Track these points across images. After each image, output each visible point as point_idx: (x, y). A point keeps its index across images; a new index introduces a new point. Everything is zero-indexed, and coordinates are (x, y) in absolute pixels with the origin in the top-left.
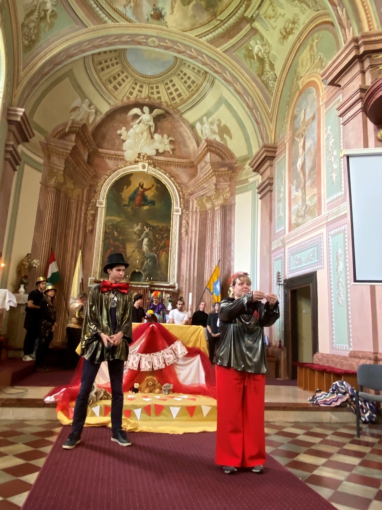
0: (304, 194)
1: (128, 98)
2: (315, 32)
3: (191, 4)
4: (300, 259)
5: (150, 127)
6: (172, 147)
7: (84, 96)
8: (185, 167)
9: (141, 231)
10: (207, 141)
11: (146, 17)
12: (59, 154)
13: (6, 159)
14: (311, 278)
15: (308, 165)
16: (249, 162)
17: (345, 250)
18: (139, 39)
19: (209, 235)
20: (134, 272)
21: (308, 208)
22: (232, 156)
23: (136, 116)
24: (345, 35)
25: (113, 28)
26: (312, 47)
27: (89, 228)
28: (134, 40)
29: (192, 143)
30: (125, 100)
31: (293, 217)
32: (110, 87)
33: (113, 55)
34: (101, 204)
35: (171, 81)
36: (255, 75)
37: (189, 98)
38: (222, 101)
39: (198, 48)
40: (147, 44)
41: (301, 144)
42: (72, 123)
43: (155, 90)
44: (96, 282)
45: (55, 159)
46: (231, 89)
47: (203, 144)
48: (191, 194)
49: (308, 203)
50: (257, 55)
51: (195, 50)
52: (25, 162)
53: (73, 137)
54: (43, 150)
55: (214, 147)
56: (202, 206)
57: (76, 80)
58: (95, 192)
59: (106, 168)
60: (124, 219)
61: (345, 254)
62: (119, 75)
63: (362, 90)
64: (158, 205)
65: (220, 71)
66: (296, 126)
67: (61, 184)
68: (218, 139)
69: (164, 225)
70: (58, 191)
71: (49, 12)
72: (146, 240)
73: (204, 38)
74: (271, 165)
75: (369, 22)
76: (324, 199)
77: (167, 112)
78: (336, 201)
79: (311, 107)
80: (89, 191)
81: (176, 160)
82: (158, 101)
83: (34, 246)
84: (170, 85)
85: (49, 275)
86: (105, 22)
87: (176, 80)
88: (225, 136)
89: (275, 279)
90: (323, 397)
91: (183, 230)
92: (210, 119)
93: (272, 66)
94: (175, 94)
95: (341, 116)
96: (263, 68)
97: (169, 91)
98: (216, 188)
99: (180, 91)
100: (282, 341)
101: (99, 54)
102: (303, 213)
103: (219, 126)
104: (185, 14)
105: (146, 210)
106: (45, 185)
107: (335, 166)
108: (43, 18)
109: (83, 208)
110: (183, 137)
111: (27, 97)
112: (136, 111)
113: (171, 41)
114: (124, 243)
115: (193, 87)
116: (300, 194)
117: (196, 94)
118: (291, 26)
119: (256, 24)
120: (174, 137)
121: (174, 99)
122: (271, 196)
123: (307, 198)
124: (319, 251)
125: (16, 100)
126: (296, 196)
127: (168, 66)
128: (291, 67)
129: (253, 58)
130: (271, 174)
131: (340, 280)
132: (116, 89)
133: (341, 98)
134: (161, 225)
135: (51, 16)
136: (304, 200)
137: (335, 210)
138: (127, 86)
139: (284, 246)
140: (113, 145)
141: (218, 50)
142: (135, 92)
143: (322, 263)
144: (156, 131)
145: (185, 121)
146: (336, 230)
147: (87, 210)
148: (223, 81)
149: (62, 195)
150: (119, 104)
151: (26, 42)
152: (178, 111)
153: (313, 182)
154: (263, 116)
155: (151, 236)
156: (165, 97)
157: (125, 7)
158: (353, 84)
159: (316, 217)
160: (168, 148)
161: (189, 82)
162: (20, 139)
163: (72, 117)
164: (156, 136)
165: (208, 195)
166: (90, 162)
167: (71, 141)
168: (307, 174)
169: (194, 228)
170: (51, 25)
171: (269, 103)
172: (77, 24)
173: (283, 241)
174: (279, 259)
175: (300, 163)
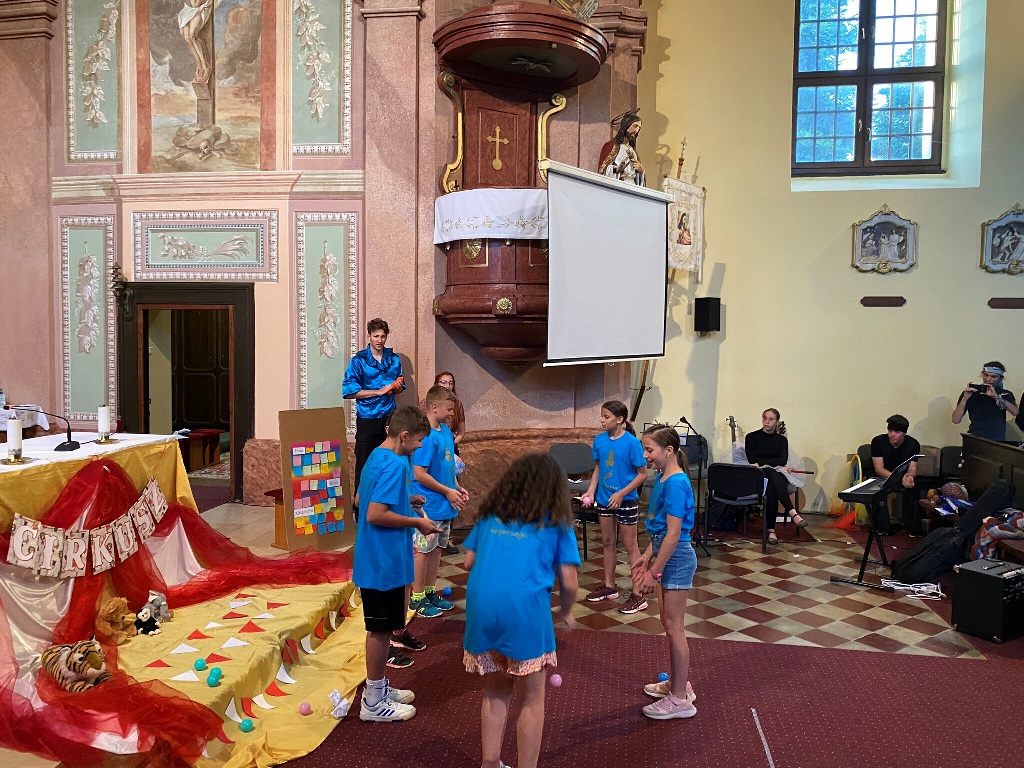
0: (209, 102)
15: (226, 42)
17: (348, 262)
21: (222, 141)
31: (161, 142)
49: (223, 127)
61: (348, 269)
76: (285, 141)
78: (323, 158)
102: (203, 145)
107: (325, 85)
116: (193, 96)
123: (219, 116)
131: (330, 311)
136: (207, 117)
137: (320, 175)
139: (119, 202)
143: (274, 269)
146: (323, 216)
153: (247, 89)
159: (256, 169)
168: (221, 60)
173: (112, 189)
174: (93, 226)
175: (188, 18)
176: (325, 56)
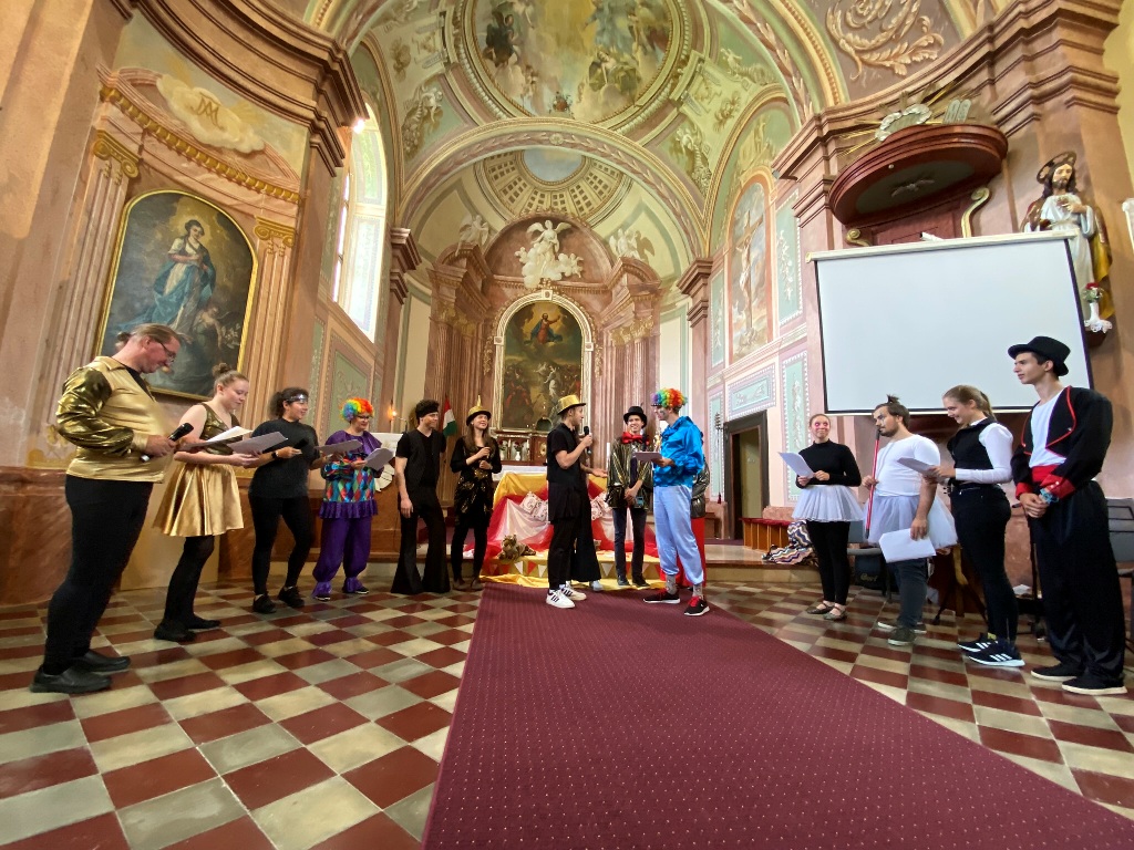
0: (750, 316)
1: (527, 211)
2: (762, 113)
3: (603, 88)
4: (745, 398)
5: (554, 246)
6: (581, 269)
7: (475, 212)
8: (597, 292)
9: (547, 373)
10: (623, 259)
11: (548, 109)
12: (449, 283)
13: (391, 290)
14: (760, 418)
15: (755, 281)
16: (676, 282)
17: (804, 383)
18: (539, 136)
19: (627, 373)
20: (541, 420)
21: (755, 334)
22: (654, 276)
23: (537, 233)
24: (802, 114)
25: (510, 124)
26: (757, 132)
27: (487, 370)
28: (533, 138)
29: (605, 262)
30: (523, 213)
31: (736, 347)
32: (506, 198)
33: (509, 158)
34: (499, 341)
35: (579, 187)
36: (684, 173)
37: (600, 207)
38: (641, 208)
39: (612, 143)
40: (550, 143)
41: (744, 255)
42: (462, 246)
43: (559, 200)
44: (498, 432)
45: (445, 290)
46: (653, 192)
47: (619, 264)
48: (604, 326)
49: (754, 327)
50: (686, 147)
51: (609, 145)
52: (411, 294)
53: (464, 262)
54: (431, 279)
55: (631, 266)
56: (619, 338)
57: (465, 192)
58: (492, 327)
59: (504, 298)
60: (525, 358)
61: (804, 387)
62: (515, 183)
63: (826, 181)
64: (565, 341)
65: (639, 170)
66: (738, 232)
67: (453, 319)
68: (637, 256)
69: (574, 363)
70: (450, 328)
71: (433, 109)
72: (553, 382)
73: (619, 130)
74: (705, 285)
75: (834, 94)
76: (776, 322)
77: (574, 226)
78: (792, 323)
79: (757, 209)
80: (485, 326)
81: (586, 285)
82: (563, 213)
83: (427, 392)
84: (577, 192)
85: (445, 426)
86: (500, 118)
87: (584, 185)
88: (646, 252)
89: (712, 423)
90: (779, 554)
91: (597, 369)
92: (627, 232)
93: (705, 160)
94: (583, 203)
95: (798, 216)
96: (694, 163)
97: (576, 200)
98: (636, 317)
99: (590, 199)
100: (723, 495)
101: (492, 158)
102: (748, 340)
103: (637, 239)
104: (595, 103)
105: (553, 347)
106: (434, 319)
107: (790, 280)
108: (426, 118)
109: (479, 346)
110: (593, 256)
111: (411, 215)
112: (537, 226)
113: (579, 136)
114: (527, 386)
115: (605, 192)
116: (745, 317)
117: (609, 201)
118: (729, 107)
119: (685, 109)
120: (582, 256)
121: (581, 209)
122: (705, 323)
123: (754, 321)
124: (770, 386)
125: (399, 219)
126: (738, 320)
127: (574, 168)
128: (730, 159)
129: (681, 152)
130: (705, 295)
131: (798, 418)
132: (512, 200)
133: (797, 194)
134: (570, 364)
135: (435, 115)
136: (749, 325)
137: (790, 333)
138: (524, 197)
139: (724, 382)
140: (511, 270)
141: (637, 143)
142: (535, 203)
143: (774, 400)
144: (561, 251)
145: (595, 236)
146: (792, 358)
147: (483, 349)
148: (643, 183)
149: (455, 332)
150: (516, 218)
151: (408, 148)
152: (587, 224)
153: (761, 302)
154: (694, 224)
155: (558, 377)
156: (571, 208)
157: (522, 97)
158: (814, 175)
159: (765, 344)
160: (576, 270)
161: (600, 187)
162: (406, 267)
163: (462, 238)
164: (562, 257)
165: (626, 325)
166: (484, 291)
167: (462, 267)
168: (753, 291)
169: (610, 367)
170: (436, 126)
171: (701, 208)
172: (466, 122)
173: (722, 377)
174: (717, 398)
175: (743, 278)
176: (790, 263)
